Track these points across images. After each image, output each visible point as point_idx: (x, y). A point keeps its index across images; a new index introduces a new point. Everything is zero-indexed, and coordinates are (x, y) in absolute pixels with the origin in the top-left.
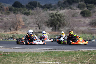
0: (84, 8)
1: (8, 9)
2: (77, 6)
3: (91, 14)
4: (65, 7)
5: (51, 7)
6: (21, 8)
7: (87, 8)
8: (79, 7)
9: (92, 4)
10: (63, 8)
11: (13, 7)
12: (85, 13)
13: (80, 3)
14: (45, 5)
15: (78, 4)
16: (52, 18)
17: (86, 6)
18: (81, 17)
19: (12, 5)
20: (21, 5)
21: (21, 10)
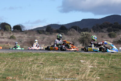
0: (111, 31)
1: (56, 31)
2: (107, 30)
3: (116, 36)
4: (98, 30)
5: (88, 30)
6: (65, 31)
7: (114, 32)
8: (108, 31)
9: (117, 29)
10: (96, 31)
11: (60, 30)
12: (111, 35)
13: (108, 28)
14: (83, 29)
15: (107, 29)
16: (83, 37)
17: (113, 30)
18: (108, 37)
19: (59, 28)
20: (66, 28)
21: (65, 32)
